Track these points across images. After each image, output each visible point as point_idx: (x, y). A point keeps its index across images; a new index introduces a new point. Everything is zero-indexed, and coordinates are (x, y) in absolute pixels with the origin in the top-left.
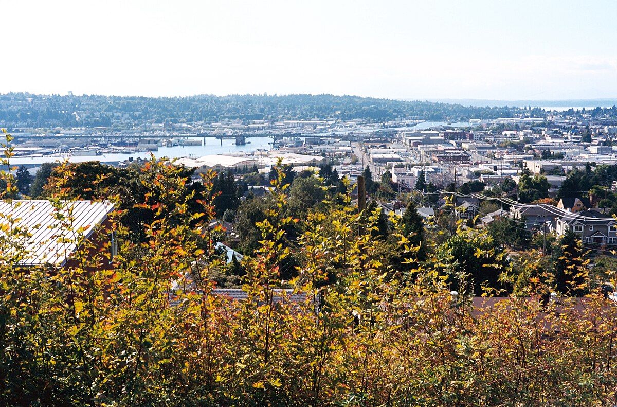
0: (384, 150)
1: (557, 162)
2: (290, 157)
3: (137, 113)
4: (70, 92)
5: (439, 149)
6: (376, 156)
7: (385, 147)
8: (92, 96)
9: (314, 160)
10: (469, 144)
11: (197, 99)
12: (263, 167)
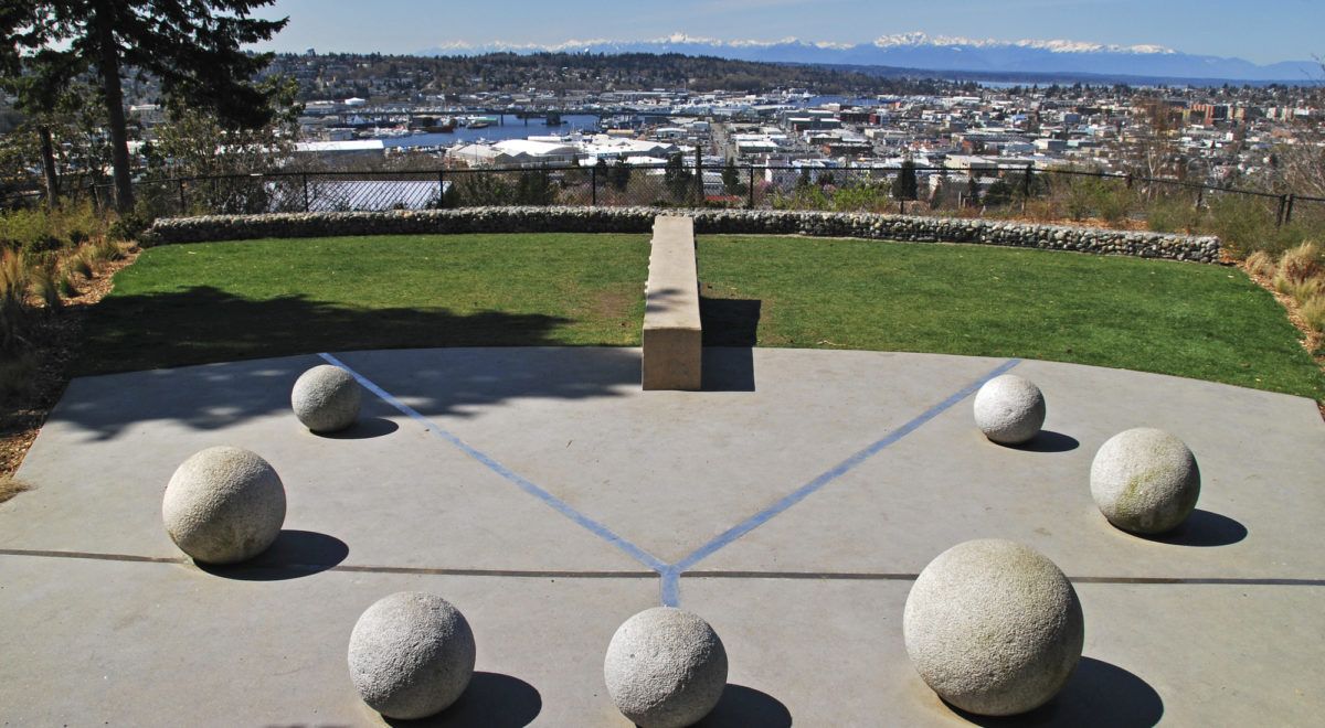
0: (755, 137)
1: (990, 160)
2: (623, 144)
3: (404, 80)
4: (309, 51)
5: (833, 136)
6: (744, 144)
7: (757, 131)
8: (343, 56)
9: (657, 148)
10: (874, 130)
11: (490, 59)
12: (586, 156)
